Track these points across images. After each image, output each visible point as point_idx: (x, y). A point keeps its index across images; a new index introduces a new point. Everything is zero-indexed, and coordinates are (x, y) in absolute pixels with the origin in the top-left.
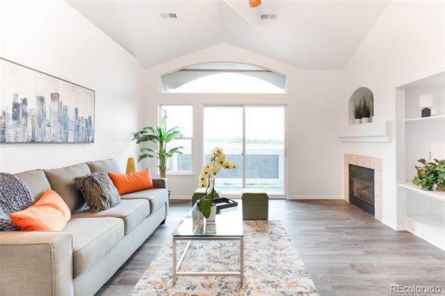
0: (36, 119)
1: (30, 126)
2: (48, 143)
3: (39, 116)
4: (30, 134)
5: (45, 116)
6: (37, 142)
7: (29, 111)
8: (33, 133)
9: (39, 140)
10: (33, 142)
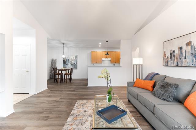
0: (178, 57)
1: (176, 60)
2: (184, 66)
3: (180, 56)
4: (176, 63)
5: (182, 55)
6: (179, 66)
7: (175, 54)
8: (177, 62)
9: (180, 65)
10: (177, 66)
